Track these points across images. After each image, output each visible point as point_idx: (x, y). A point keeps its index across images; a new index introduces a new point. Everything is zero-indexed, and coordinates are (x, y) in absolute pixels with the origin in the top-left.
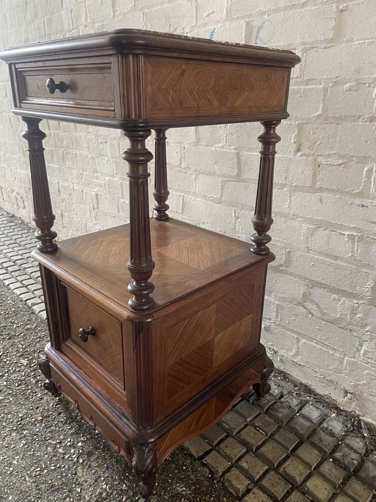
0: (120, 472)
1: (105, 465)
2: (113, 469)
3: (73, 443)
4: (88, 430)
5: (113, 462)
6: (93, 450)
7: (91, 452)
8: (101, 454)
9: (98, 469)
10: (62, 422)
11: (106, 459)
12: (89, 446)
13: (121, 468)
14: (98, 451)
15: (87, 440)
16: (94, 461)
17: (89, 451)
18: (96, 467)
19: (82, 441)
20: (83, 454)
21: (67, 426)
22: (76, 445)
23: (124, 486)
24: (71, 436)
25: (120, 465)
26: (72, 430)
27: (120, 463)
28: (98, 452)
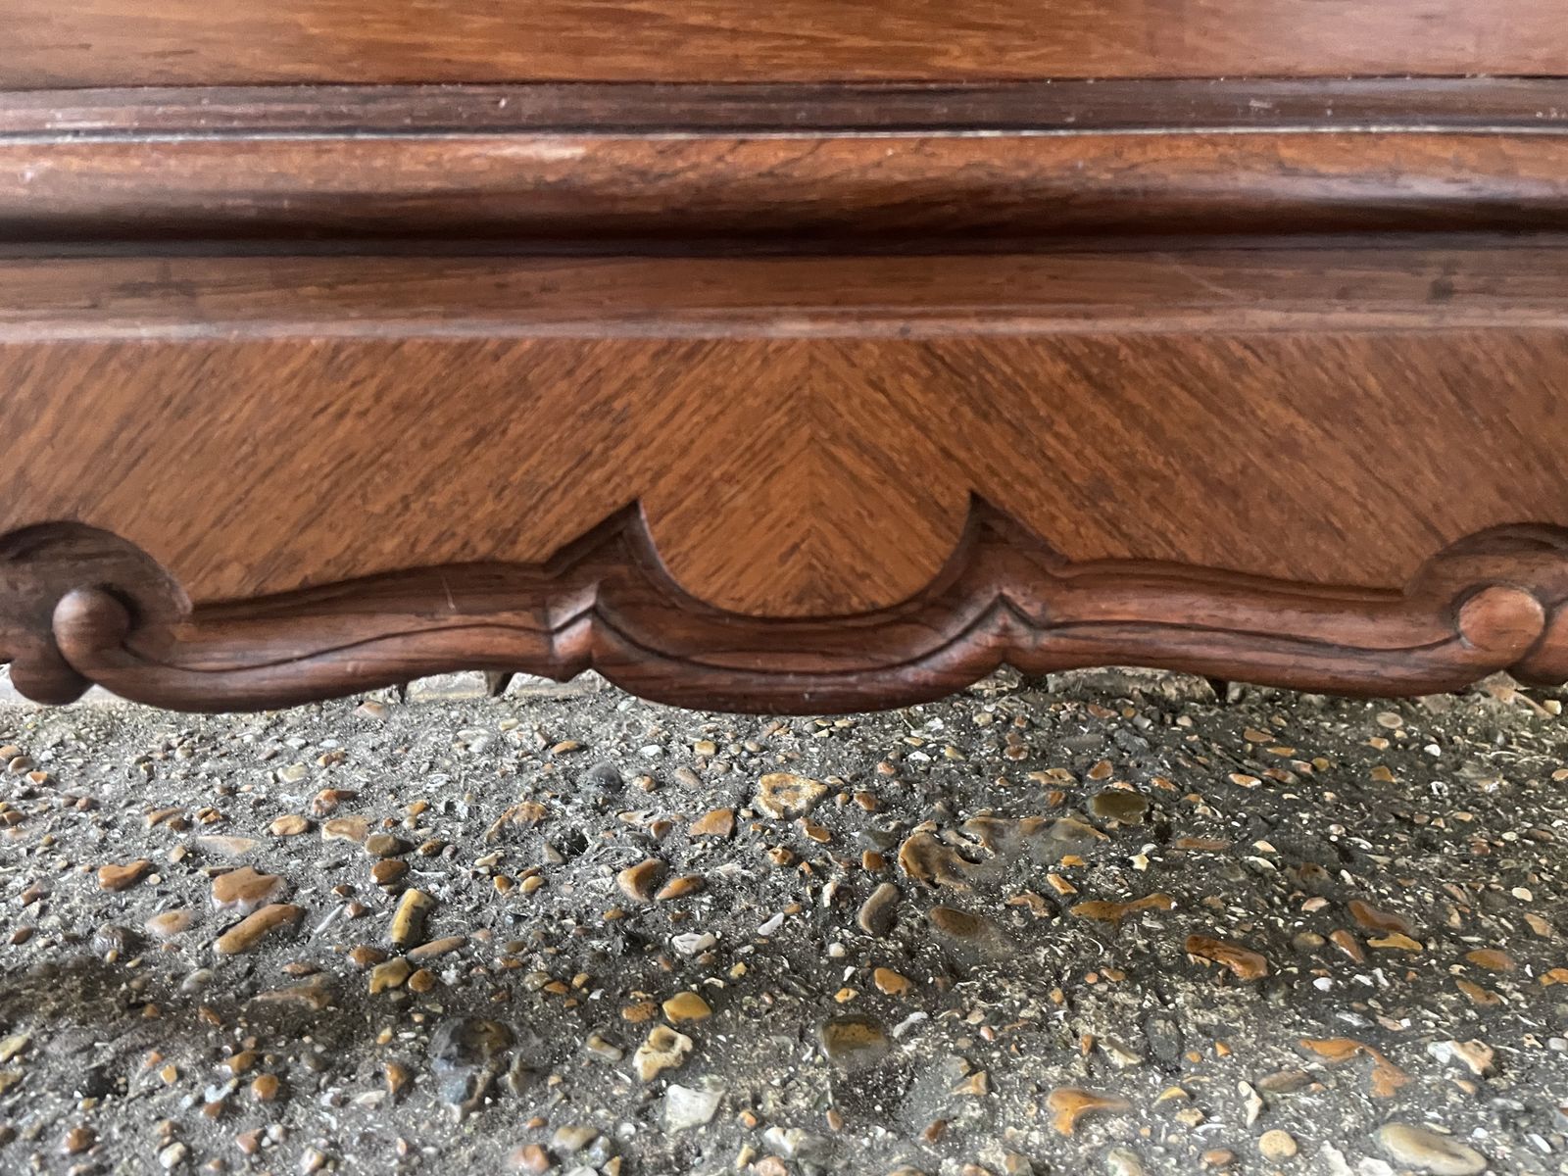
0: (1261, 1010)
1: (1118, 1059)
2: (1203, 1030)
3: (615, 1148)
4: (591, 984)
5: (1121, 997)
6: (861, 1058)
7: (856, 1078)
8: (955, 1030)
9: (1117, 1126)
10: (228, 1110)
11: (1042, 1024)
12: (780, 1058)
13: (1230, 979)
14: (898, 1031)
15: (698, 1044)
16: (992, 1108)
17: (842, 1091)
18: (1079, 1125)
19: (684, 1071)
20: (831, 1147)
21: (343, 1102)
22: (657, 1139)
23: (1443, 1051)
24: (488, 1128)
25: (1189, 973)
26: (433, 1085)
27: (1169, 971)
28: (911, 1033)
